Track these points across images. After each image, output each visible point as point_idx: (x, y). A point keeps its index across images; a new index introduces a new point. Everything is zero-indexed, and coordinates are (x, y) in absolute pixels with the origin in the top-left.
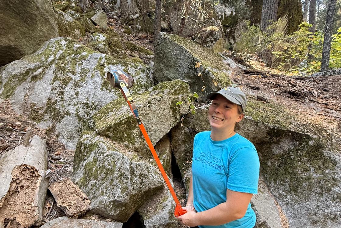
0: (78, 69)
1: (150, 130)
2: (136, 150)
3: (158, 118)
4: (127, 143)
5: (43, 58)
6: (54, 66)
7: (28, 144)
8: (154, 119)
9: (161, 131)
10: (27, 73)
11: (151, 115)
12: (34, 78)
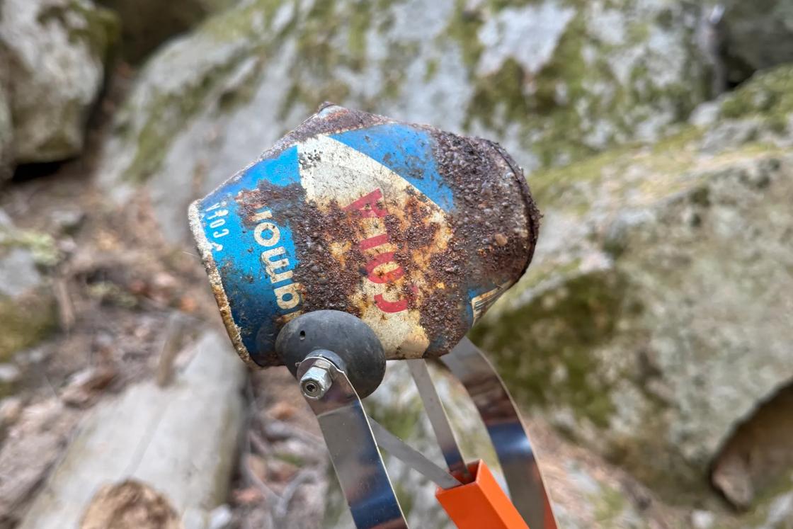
0: (375, 47)
1: (699, 349)
2: (617, 457)
3: (748, 284)
4: (564, 416)
5: (257, 20)
6: (291, 47)
7: (168, 378)
8: (728, 293)
9: (765, 359)
10: (206, 82)
11: (705, 266)
12: (229, 100)
